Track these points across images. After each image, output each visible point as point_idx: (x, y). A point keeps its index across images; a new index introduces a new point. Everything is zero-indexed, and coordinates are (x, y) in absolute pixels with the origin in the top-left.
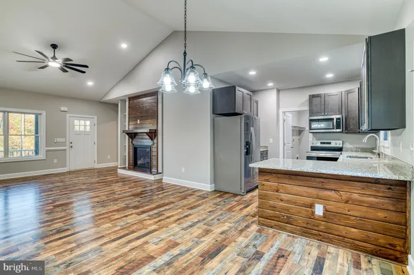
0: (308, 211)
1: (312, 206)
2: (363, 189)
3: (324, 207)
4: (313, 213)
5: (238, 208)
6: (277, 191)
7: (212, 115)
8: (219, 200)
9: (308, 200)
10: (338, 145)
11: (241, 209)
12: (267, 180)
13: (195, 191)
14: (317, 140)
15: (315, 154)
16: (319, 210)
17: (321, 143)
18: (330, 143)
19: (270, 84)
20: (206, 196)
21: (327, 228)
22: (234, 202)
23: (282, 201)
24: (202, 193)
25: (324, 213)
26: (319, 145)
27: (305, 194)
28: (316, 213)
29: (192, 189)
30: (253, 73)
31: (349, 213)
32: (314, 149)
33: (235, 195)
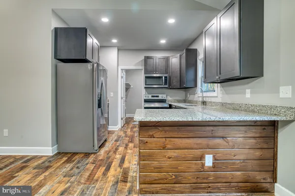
0: (198, 164)
1: (202, 158)
2: (246, 132)
3: (214, 156)
4: (203, 165)
5: (100, 173)
6: (164, 148)
7: (54, 59)
8: (69, 166)
9: (198, 152)
10: (163, 98)
11: (104, 174)
12: (152, 136)
13: (29, 160)
14: (148, 94)
15: (147, 105)
16: (209, 161)
17: (152, 96)
18: (158, 96)
19: (115, 41)
20: (47, 164)
21: (216, 177)
22: (89, 165)
23: (169, 158)
24: (40, 162)
25: (213, 163)
26: (150, 98)
27: (196, 146)
28: (206, 165)
29: (23, 157)
30: (105, 20)
31: (235, 158)
32: (146, 101)
33: (87, 155)
